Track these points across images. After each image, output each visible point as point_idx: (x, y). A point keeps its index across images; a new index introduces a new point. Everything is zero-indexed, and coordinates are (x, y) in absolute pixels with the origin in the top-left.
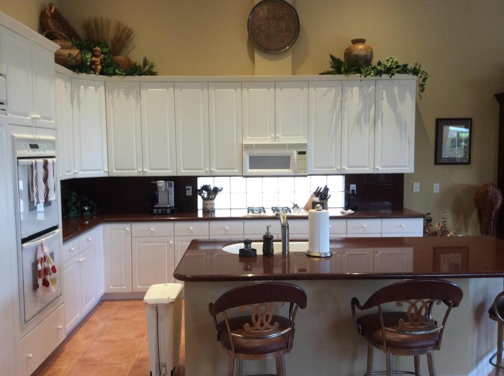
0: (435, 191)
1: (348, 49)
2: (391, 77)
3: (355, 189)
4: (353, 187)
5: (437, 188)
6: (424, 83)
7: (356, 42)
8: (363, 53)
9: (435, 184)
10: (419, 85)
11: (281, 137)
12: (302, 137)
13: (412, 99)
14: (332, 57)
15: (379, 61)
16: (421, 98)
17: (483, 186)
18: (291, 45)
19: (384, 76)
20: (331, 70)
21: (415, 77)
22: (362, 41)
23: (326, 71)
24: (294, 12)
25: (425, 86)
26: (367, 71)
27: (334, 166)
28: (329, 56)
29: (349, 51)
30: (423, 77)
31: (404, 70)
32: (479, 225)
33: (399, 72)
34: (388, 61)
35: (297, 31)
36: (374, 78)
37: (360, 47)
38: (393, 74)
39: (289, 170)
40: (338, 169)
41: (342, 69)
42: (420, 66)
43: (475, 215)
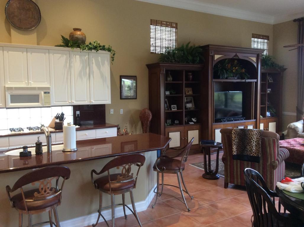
0: (121, 113)
1: (71, 33)
2: (97, 52)
3: (79, 113)
4: (78, 112)
5: (122, 111)
6: (113, 56)
7: (76, 30)
8: (80, 37)
9: (121, 110)
10: (111, 57)
11: (32, 83)
12: (46, 83)
13: (108, 64)
14: (63, 37)
15: (90, 42)
16: (112, 64)
17: (143, 110)
18: (35, 27)
19: (93, 51)
20: (63, 44)
21: (109, 53)
22: (79, 30)
23: (59, 44)
24: (37, 7)
25: (114, 58)
26: (84, 47)
27: (67, 100)
28: (61, 36)
29: (72, 35)
30: (113, 53)
31: (103, 48)
32: (142, 129)
33: (100, 49)
34: (94, 42)
35: (40, 19)
36: (88, 51)
37: (79, 33)
38: (98, 50)
39: (39, 103)
40: (70, 103)
41: (69, 44)
42: (111, 47)
43: (140, 124)
